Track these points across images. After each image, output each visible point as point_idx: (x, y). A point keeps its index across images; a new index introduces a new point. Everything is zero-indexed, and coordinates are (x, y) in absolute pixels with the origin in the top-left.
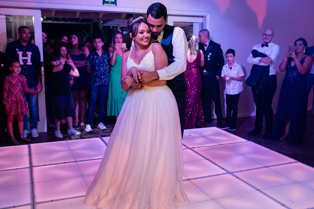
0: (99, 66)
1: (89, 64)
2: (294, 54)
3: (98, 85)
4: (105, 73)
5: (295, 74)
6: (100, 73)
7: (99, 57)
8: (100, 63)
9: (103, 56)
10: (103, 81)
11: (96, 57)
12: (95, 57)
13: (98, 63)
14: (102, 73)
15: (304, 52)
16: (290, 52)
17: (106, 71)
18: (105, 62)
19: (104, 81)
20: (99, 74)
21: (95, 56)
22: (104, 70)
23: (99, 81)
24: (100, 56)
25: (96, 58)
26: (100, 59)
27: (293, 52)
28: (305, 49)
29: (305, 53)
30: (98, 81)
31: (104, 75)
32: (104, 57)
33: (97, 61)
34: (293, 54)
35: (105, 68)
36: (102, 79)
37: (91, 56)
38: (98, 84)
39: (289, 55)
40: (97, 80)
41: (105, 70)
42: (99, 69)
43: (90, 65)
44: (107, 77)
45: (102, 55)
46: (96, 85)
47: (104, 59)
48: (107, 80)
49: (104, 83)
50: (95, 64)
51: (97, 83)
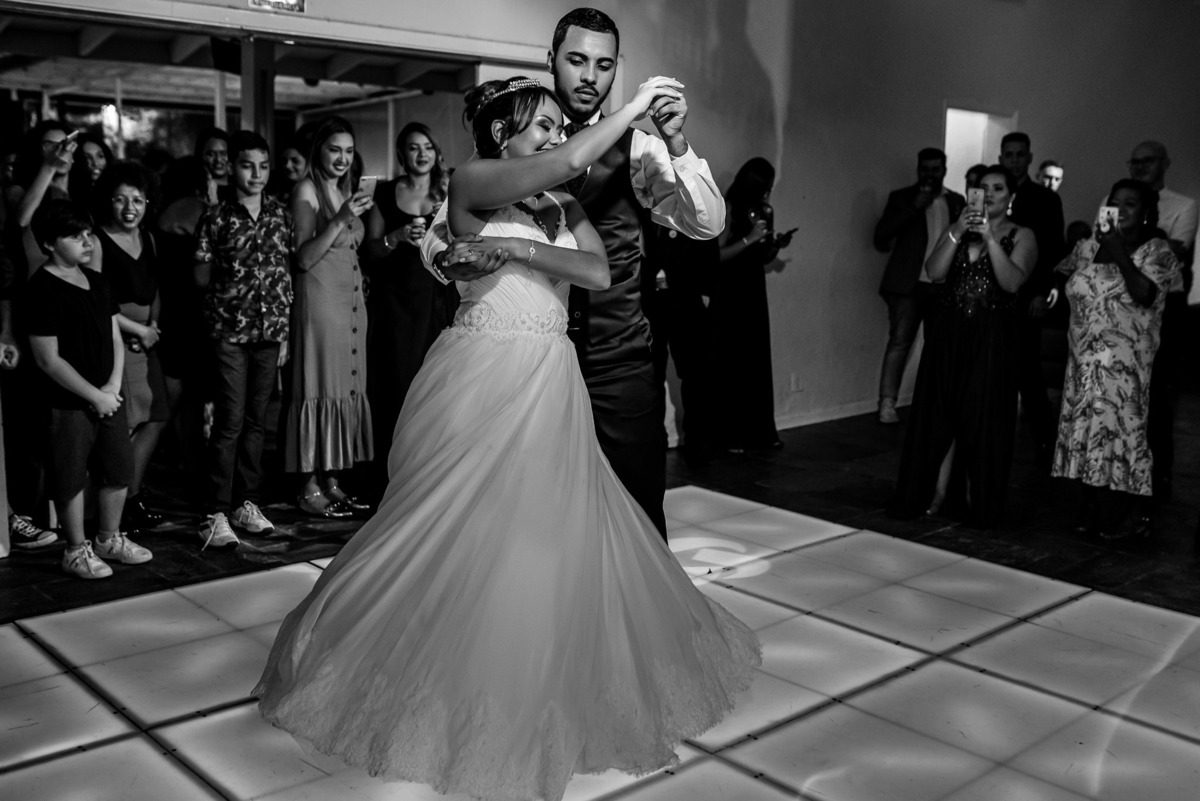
0: (250, 262)
1: (207, 252)
2: (985, 221)
3: (242, 341)
4: (273, 293)
5: (982, 288)
6: (253, 293)
7: (251, 224)
8: (255, 248)
9: (266, 219)
10: (266, 324)
11: (237, 222)
12: (234, 223)
13: (248, 246)
14: (263, 293)
15: (1009, 212)
16: (973, 214)
17: (280, 285)
18: (274, 246)
19: (269, 327)
20: (250, 296)
21: (233, 219)
22: (270, 279)
23: (250, 326)
24: (252, 220)
25: (238, 225)
26: (253, 232)
27: (983, 216)
28: (1010, 205)
29: (1009, 219)
30: (244, 323)
31: (270, 299)
32: (270, 224)
33: (243, 239)
34: (981, 223)
35: (273, 269)
36: (260, 315)
37: (219, 220)
38: (244, 339)
39: (969, 226)
40: (240, 321)
41: (273, 277)
42: (249, 275)
43: (209, 255)
44: (284, 310)
45: (261, 214)
46: (233, 340)
47: (269, 234)
48: (283, 320)
49: (269, 332)
50: (232, 253)
51: (239, 333)
